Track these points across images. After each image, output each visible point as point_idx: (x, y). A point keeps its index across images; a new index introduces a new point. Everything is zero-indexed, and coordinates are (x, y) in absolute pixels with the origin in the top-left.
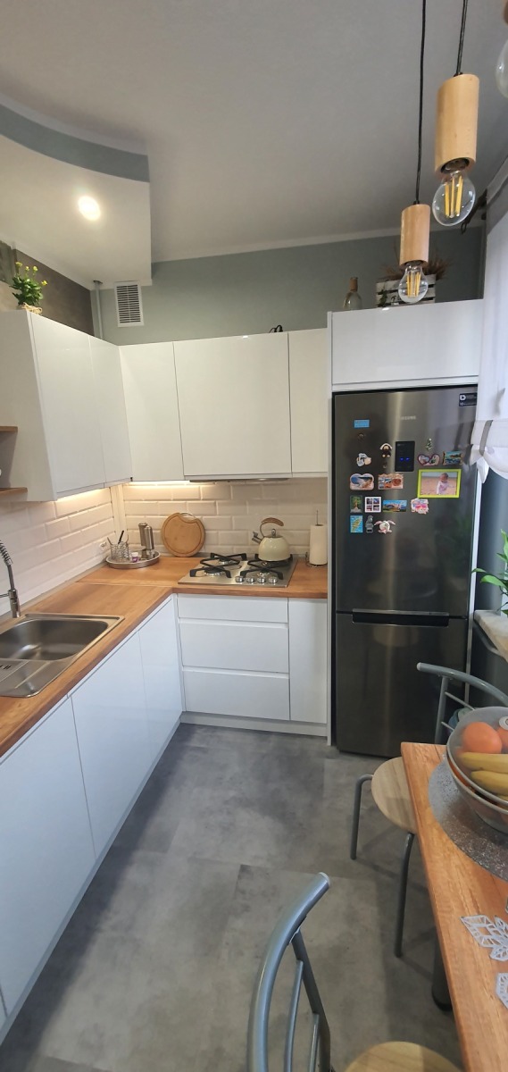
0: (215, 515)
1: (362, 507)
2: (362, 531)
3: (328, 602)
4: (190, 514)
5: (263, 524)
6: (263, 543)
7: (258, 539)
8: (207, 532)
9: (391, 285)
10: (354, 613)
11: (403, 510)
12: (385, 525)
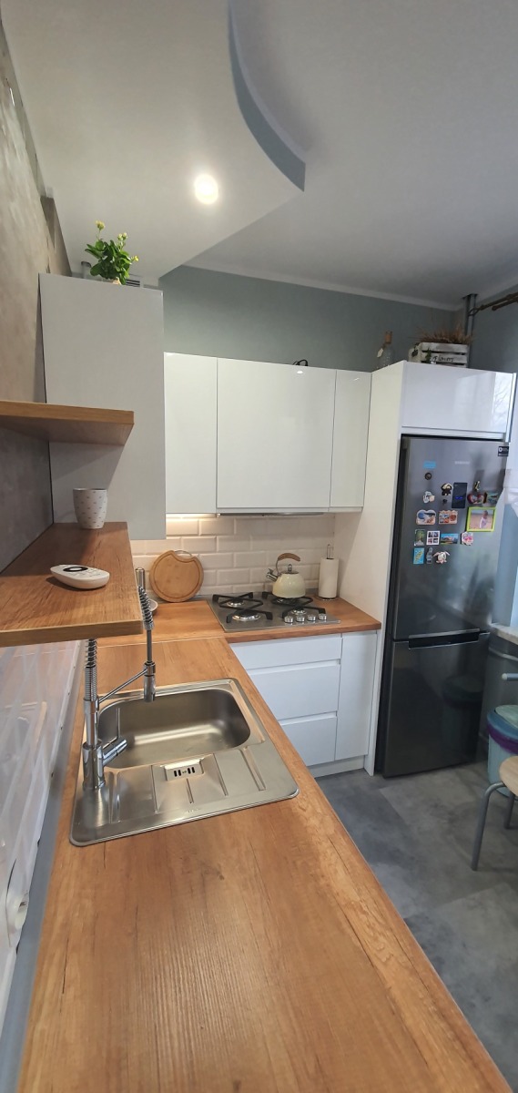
0: (215, 551)
1: (424, 540)
2: (422, 562)
3: (382, 632)
4: (185, 552)
5: (279, 559)
6: (280, 580)
7: (273, 576)
8: (205, 571)
9: (434, 346)
10: (410, 640)
11: (455, 542)
12: (442, 556)
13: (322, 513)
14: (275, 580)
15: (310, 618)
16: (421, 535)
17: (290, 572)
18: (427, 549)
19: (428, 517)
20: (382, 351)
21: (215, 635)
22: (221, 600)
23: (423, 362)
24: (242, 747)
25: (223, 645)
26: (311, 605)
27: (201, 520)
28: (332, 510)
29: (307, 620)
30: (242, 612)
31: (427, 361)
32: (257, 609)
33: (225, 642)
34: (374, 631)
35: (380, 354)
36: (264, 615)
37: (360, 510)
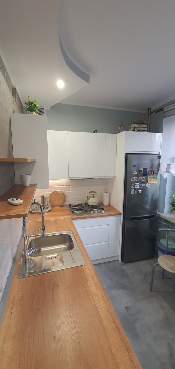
0: (70, 191)
1: (134, 186)
2: (134, 193)
3: (122, 216)
4: (60, 191)
5: (90, 193)
6: (90, 199)
7: (88, 198)
8: (66, 197)
9: (136, 125)
10: (131, 218)
11: (144, 187)
12: (140, 191)
13: (102, 178)
14: (89, 200)
15: (99, 211)
16: (133, 185)
17: (93, 197)
18: (135, 189)
19: (135, 179)
20: (120, 127)
21: (68, 217)
22: (72, 206)
23: (133, 130)
24: (71, 251)
25: (70, 220)
26: (100, 207)
27: (65, 181)
28: (105, 177)
29: (97, 212)
30: (77, 210)
31: (134, 130)
32: (82, 209)
33: (71, 219)
34: (120, 215)
35: (119, 128)
36: (84, 211)
37: (114, 177)
